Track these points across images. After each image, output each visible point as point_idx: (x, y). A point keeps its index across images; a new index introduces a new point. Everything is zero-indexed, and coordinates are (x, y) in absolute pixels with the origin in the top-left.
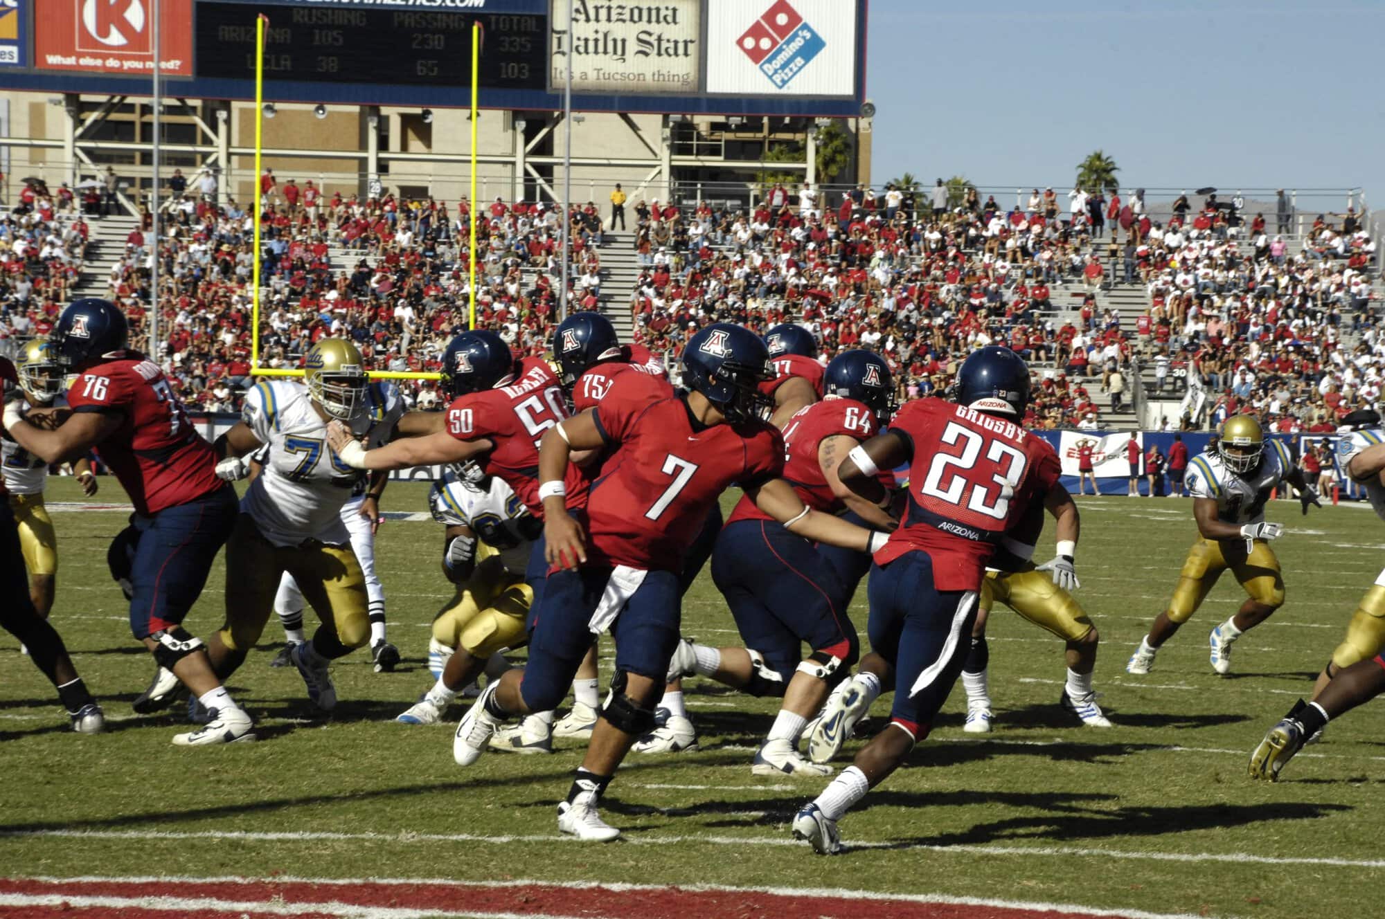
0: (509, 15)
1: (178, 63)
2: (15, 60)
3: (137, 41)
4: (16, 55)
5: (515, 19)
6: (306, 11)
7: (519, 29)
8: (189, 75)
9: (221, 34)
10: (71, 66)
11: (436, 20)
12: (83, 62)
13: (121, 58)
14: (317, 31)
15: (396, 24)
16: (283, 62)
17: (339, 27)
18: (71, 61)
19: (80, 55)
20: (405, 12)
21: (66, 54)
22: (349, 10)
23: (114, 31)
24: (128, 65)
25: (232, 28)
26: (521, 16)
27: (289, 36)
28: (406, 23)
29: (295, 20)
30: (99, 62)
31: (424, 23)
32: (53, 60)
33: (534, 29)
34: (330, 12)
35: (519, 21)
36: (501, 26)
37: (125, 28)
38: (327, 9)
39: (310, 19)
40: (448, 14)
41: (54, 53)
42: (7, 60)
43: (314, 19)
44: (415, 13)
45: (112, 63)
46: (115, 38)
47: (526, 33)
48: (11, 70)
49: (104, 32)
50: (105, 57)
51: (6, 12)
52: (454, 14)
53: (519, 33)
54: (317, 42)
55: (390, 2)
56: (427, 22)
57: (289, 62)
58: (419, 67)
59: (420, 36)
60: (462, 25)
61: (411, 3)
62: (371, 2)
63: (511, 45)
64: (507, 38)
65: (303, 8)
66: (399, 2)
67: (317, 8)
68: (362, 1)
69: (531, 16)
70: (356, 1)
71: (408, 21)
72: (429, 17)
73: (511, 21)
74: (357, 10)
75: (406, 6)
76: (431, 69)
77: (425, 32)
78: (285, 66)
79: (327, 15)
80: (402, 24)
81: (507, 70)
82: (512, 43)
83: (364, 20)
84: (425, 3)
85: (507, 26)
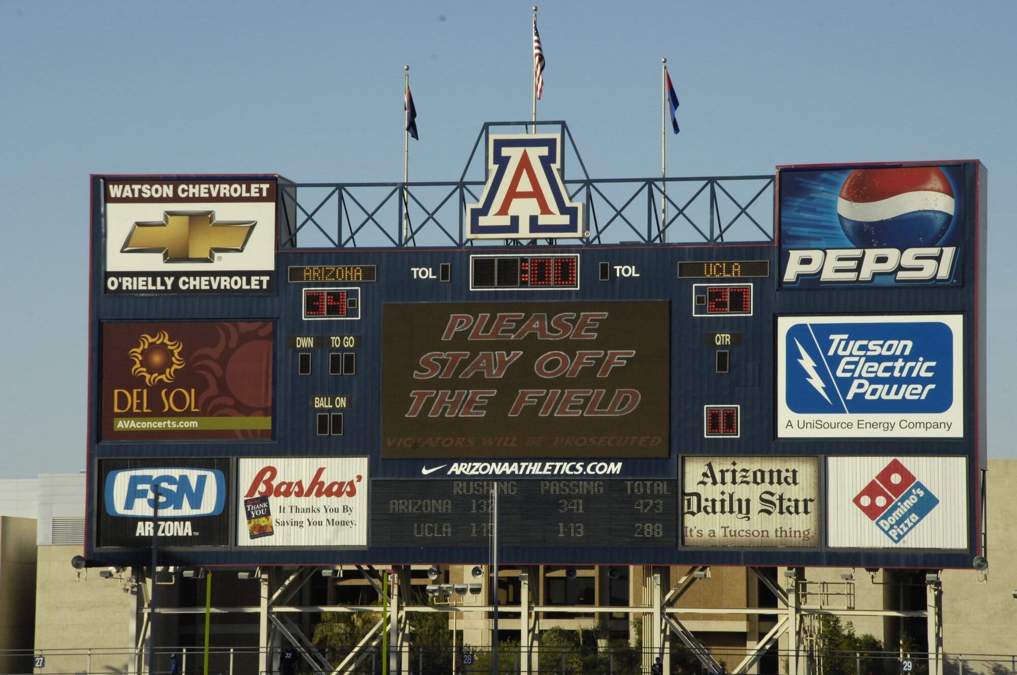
0: (643, 481)
5: (649, 483)
6: (465, 483)
7: (652, 491)
8: (364, 544)
9: (392, 507)
11: (578, 486)
14: (474, 501)
15: (542, 492)
16: (444, 529)
20: (550, 481)
22: (503, 481)
25: (401, 502)
26: (654, 481)
27: (450, 507)
28: (552, 491)
29: (455, 491)
31: (567, 490)
33: (665, 493)
34: (485, 483)
35: (652, 486)
36: (636, 491)
38: (483, 481)
39: (468, 491)
40: (589, 481)
43: (472, 491)
44: (559, 481)
47: (658, 496)
52: (595, 481)
53: (652, 496)
54: (474, 511)
55: (538, 472)
56: (570, 489)
57: (449, 530)
58: (561, 530)
59: (566, 502)
60: (602, 490)
61: (556, 472)
62: (521, 472)
63: (645, 508)
64: (642, 501)
65: (462, 481)
66: (545, 472)
67: (474, 481)
68: (513, 472)
69: (662, 481)
70: (508, 472)
71: (555, 489)
72: (571, 484)
73: (645, 486)
74: (508, 481)
75: (552, 475)
76: (576, 531)
77: (569, 498)
78: (447, 532)
79: (482, 486)
80: (548, 491)
81: (643, 530)
82: (646, 505)
83: (515, 489)
84: (568, 472)
85: (642, 490)
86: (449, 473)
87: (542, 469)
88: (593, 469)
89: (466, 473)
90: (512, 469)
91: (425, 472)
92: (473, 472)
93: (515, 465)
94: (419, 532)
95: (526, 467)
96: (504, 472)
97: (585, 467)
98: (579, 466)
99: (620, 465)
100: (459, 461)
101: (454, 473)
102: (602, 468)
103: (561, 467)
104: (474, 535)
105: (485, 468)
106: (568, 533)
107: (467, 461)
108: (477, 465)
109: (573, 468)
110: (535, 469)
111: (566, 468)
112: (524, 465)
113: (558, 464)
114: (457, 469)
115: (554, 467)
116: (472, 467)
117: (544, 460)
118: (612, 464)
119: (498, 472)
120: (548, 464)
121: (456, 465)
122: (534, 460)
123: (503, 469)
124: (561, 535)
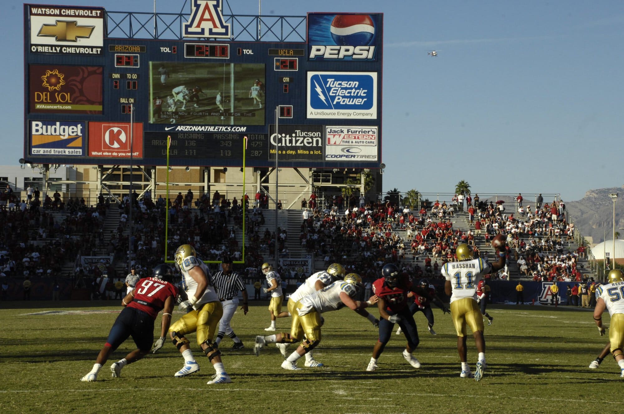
0: (254, 134)
1: (138, 153)
2: (81, 154)
3: (123, 145)
4: (81, 152)
5: (257, 135)
7: (258, 138)
8: (141, 158)
9: (153, 143)
10: (100, 155)
11: (228, 136)
12: (104, 154)
13: (118, 152)
14: (187, 141)
15: (214, 138)
16: (174, 152)
17: (195, 140)
18: (100, 154)
19: (103, 152)
20: (217, 134)
21: (98, 152)
22: (198, 133)
23: (115, 143)
24: (120, 154)
25: (157, 141)
26: (259, 134)
27: (176, 143)
28: (218, 137)
29: (179, 137)
30: (110, 154)
32: (94, 153)
33: (263, 139)
35: (258, 136)
36: (252, 138)
37: (119, 142)
38: (190, 133)
39: (184, 137)
40: (233, 134)
41: (95, 151)
42: (78, 154)
43: (186, 137)
44: (221, 134)
45: (115, 154)
46: (116, 145)
47: (260, 140)
48: (79, 157)
49: (112, 143)
50: (112, 152)
51: (78, 137)
52: (235, 134)
53: (258, 140)
54: (187, 145)
55: (212, 130)
56: (225, 137)
57: (177, 152)
58: (222, 153)
59: (223, 142)
60: (238, 138)
61: (220, 130)
62: (206, 130)
63: (255, 145)
64: (254, 142)
65: (182, 133)
66: (215, 130)
67: (187, 133)
68: (202, 130)
69: (262, 134)
70: (201, 130)
71: (219, 137)
72: (226, 135)
73: (255, 136)
74: (200, 133)
75: (218, 131)
76: (228, 153)
77: (225, 141)
78: (175, 153)
79: (190, 135)
80: (216, 138)
81: (254, 153)
82: (255, 144)
83: (203, 137)
84: (225, 130)
85: (254, 138)
86: (176, 130)
87: (214, 129)
88: (235, 129)
89: (184, 130)
90: (202, 129)
91: (166, 129)
92: (186, 130)
93: (203, 127)
94: (164, 153)
95: (208, 128)
96: (199, 130)
97: (231, 129)
98: (229, 128)
99: (245, 128)
100: (181, 125)
101: (178, 130)
102: (238, 129)
103: (222, 128)
104: (186, 154)
105: (191, 128)
106: (224, 154)
107: (184, 125)
108: (188, 127)
109: (226, 129)
110: (211, 129)
111: (224, 129)
112: (207, 127)
113: (221, 127)
114: (179, 128)
115: (219, 128)
116: (186, 128)
117: (215, 126)
118: (242, 128)
119: (196, 130)
120: (216, 127)
121: (179, 127)
122: (211, 126)
123: (198, 129)
124: (222, 155)
